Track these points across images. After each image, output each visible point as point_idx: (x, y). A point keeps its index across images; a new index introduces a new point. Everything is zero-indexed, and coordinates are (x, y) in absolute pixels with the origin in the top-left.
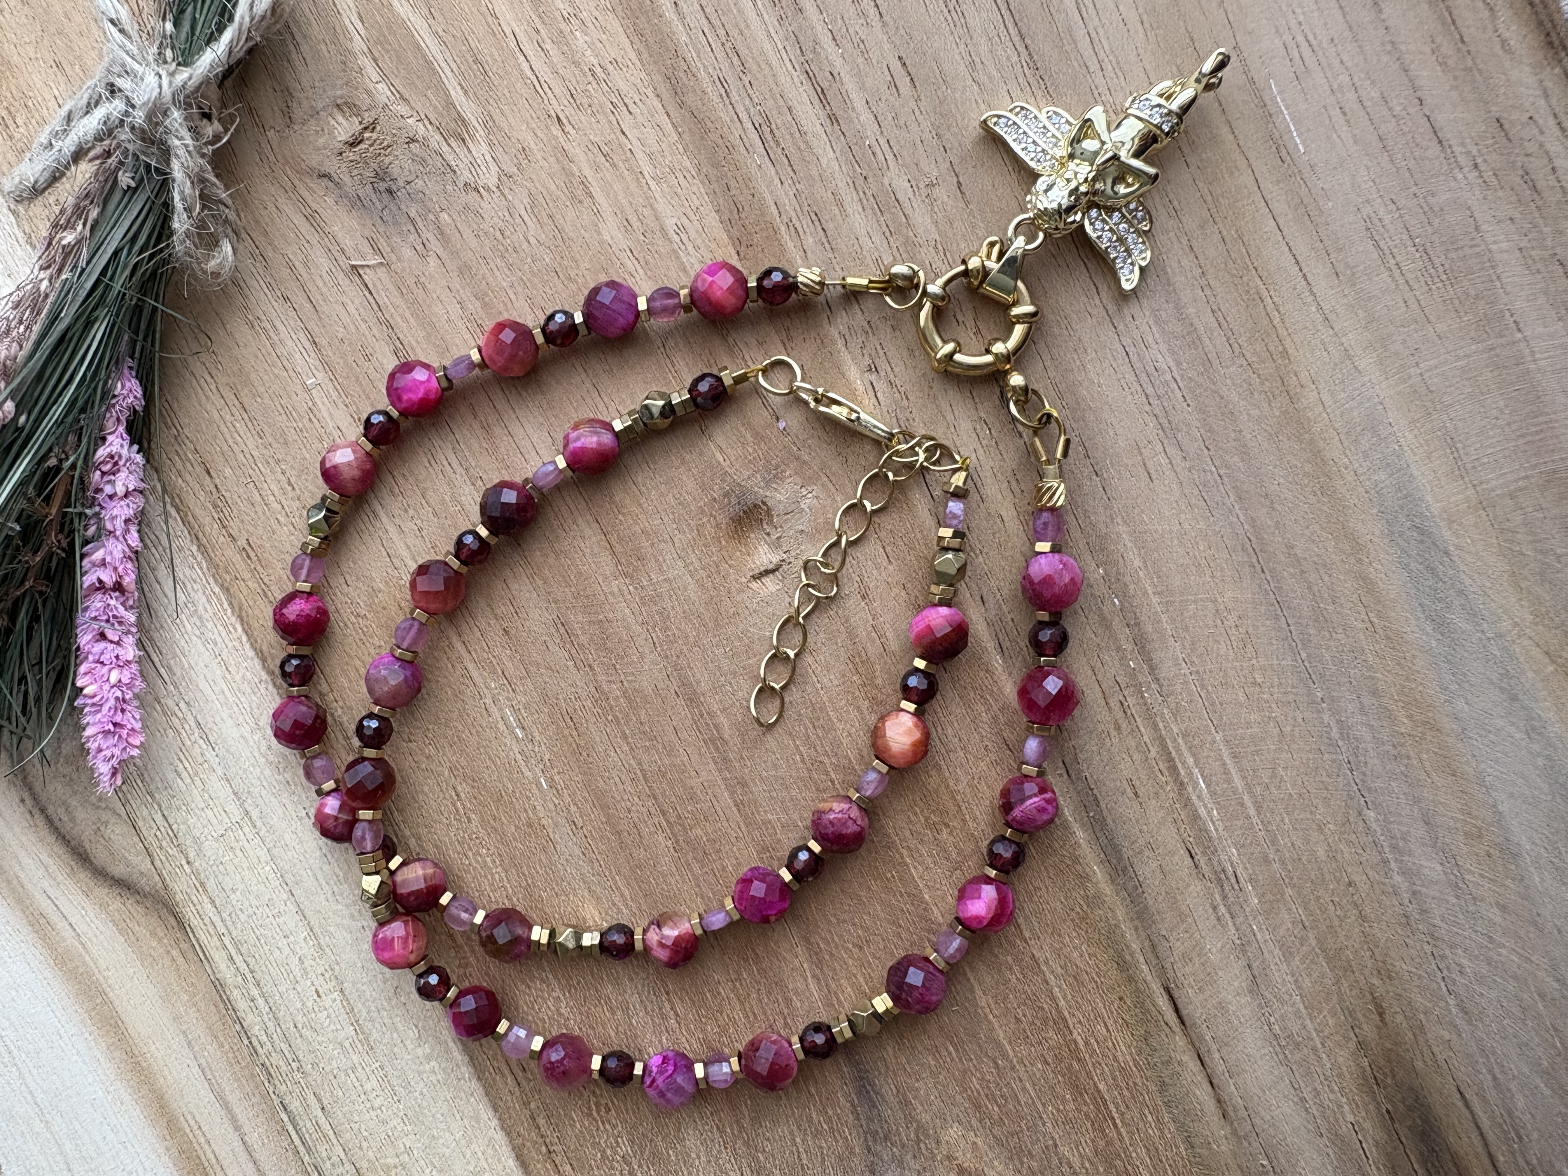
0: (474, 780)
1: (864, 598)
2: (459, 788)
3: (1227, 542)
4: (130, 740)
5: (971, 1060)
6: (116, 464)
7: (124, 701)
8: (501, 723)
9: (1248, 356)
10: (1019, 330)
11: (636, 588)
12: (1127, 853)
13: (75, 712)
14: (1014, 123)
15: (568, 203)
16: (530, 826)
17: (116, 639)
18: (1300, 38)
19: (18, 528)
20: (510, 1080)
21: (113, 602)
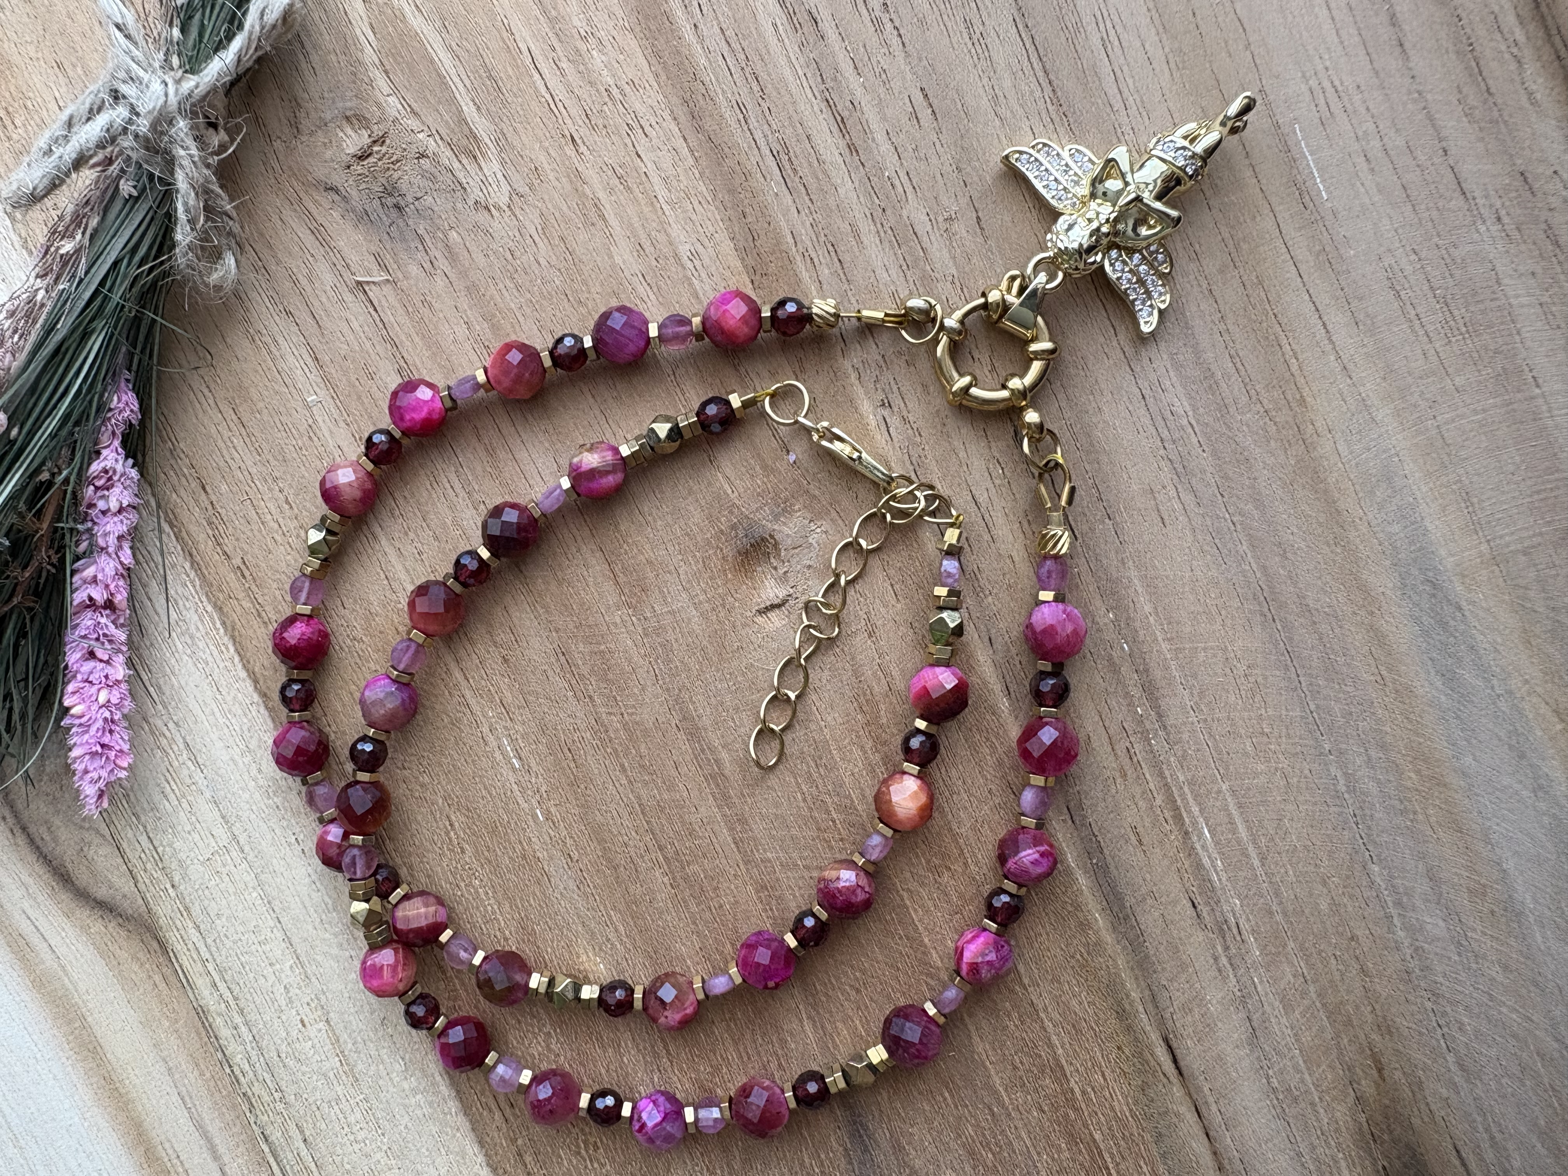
0: (468, 810)
1: (870, 636)
2: (453, 818)
3: (1239, 590)
4: (118, 762)
5: (967, 1106)
6: (110, 479)
7: (113, 721)
8: (497, 754)
9: (1265, 402)
10: (1036, 367)
11: (639, 619)
12: (1129, 901)
13: (61, 733)
14: (1036, 160)
15: (580, 225)
16: (524, 857)
17: (106, 658)
18: (1326, 84)
19: (7, 543)
20: (497, 1115)
21: (103, 620)
